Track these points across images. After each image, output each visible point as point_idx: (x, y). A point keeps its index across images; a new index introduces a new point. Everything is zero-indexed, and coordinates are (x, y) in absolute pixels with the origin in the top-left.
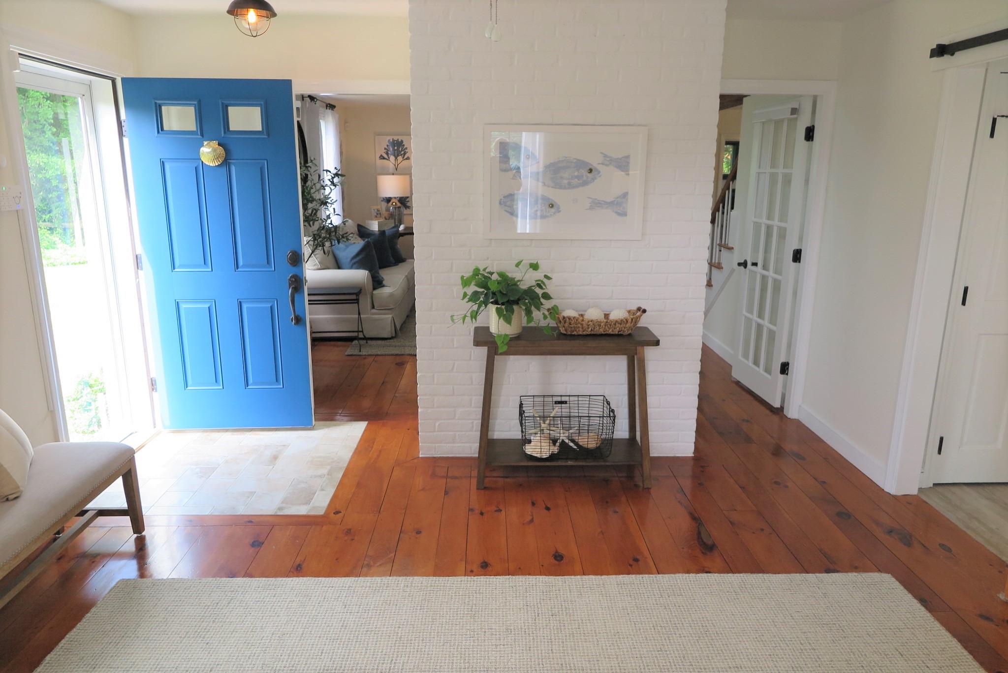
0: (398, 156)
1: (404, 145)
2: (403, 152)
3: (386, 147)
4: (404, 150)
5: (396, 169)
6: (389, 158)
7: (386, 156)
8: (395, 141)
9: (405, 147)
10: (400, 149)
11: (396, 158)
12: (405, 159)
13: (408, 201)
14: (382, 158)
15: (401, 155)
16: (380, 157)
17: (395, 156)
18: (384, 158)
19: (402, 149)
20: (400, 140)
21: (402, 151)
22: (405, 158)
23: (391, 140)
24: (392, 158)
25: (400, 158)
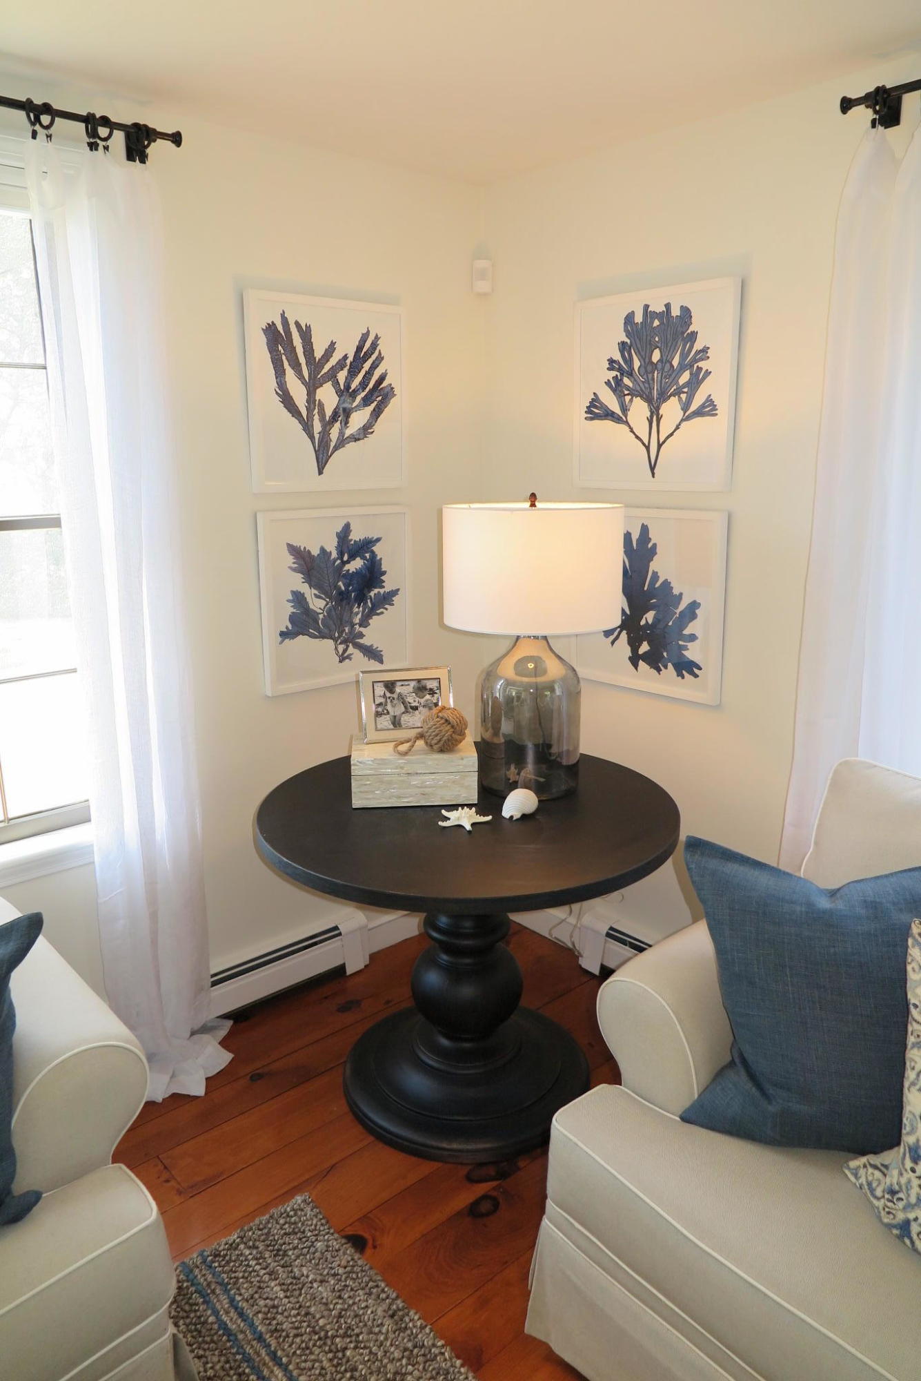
0: (664, 397)
1: (694, 335)
2: (685, 377)
3: (617, 356)
4: (695, 360)
5: (652, 469)
6: (625, 409)
7: (614, 406)
8: (655, 315)
9: (698, 346)
10: (675, 362)
11: (655, 416)
12: (699, 413)
13: (693, 638)
14: (596, 411)
15: (678, 393)
16: (589, 411)
17: (648, 400)
18: (609, 415)
19: (684, 356)
20: (676, 312)
21: (682, 368)
22: (694, 407)
23: (639, 318)
24: (639, 410)
25: (671, 410)
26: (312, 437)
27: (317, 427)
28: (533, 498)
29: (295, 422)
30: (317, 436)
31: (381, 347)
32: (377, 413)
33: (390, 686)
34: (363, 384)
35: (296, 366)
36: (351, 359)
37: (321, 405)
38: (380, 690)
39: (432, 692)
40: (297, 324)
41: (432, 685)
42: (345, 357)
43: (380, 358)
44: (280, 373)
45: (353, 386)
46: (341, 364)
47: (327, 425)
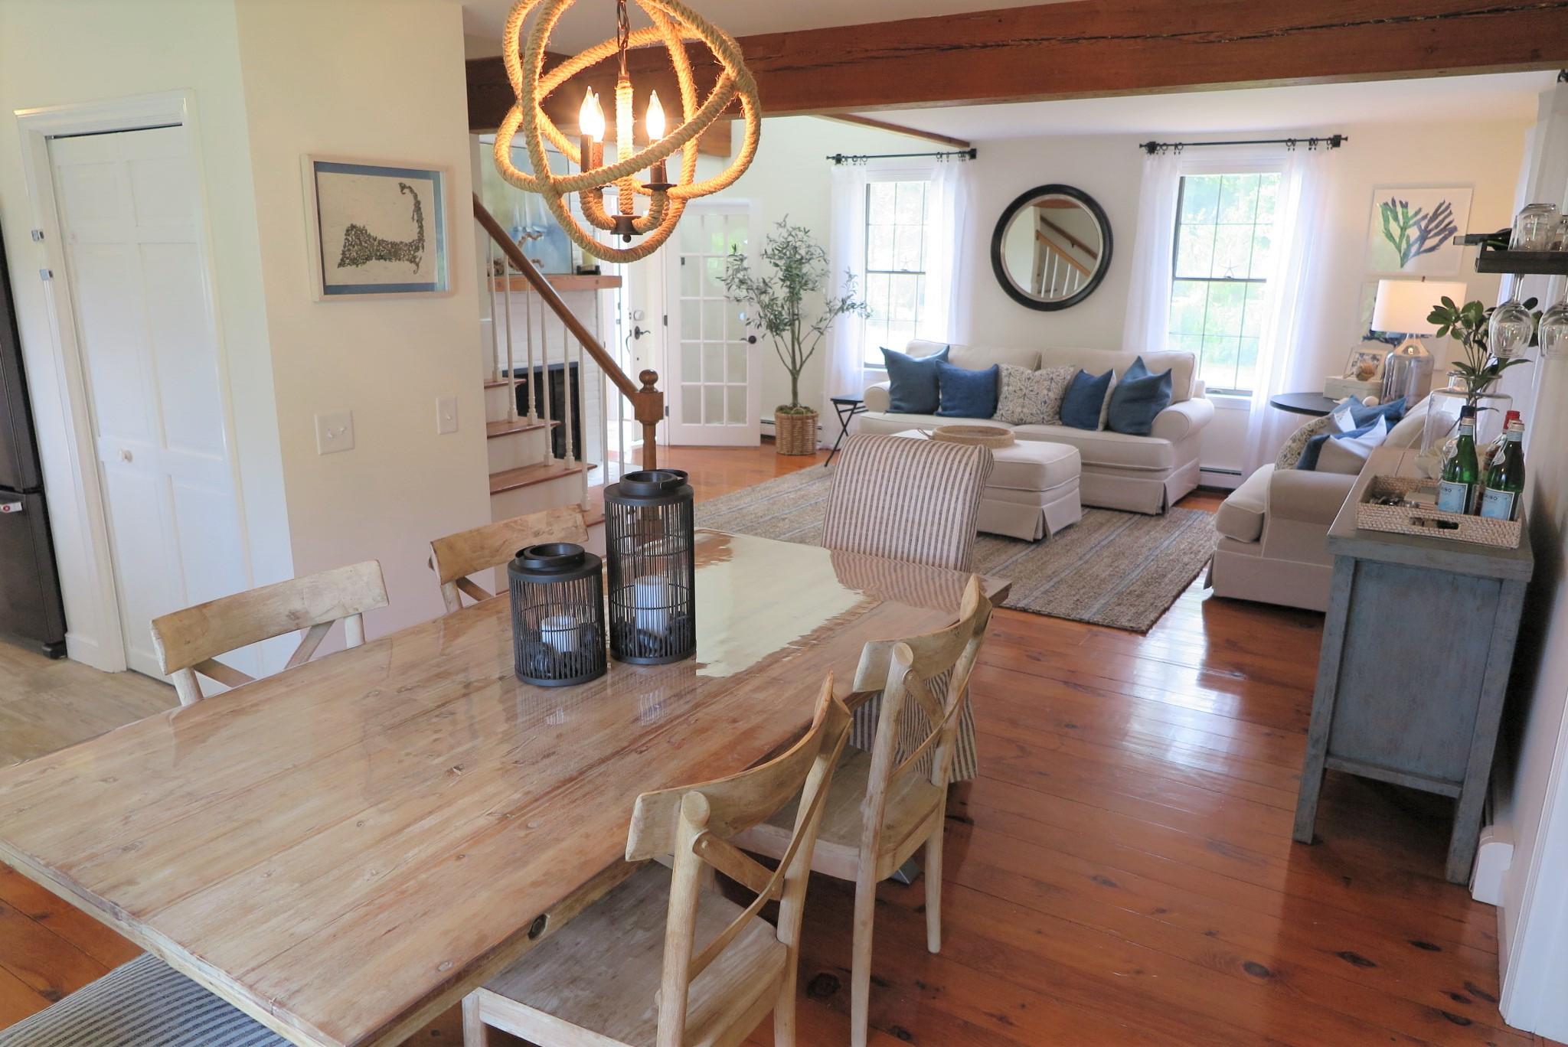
26: (1400, 252)
27: (1404, 245)
28: (1424, 278)
29: (1392, 245)
30: (1402, 252)
31: (1452, 208)
32: (1441, 241)
33: (1362, 355)
34: (1437, 226)
35: (1396, 219)
36: (1431, 214)
37: (1408, 237)
38: (1357, 356)
39: (1378, 360)
40: (1401, 202)
41: (1378, 357)
42: (1427, 215)
43: (1450, 213)
44: (1386, 221)
45: (1430, 227)
46: (1425, 217)
47: (1409, 246)
